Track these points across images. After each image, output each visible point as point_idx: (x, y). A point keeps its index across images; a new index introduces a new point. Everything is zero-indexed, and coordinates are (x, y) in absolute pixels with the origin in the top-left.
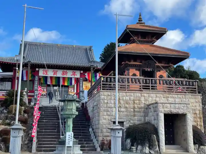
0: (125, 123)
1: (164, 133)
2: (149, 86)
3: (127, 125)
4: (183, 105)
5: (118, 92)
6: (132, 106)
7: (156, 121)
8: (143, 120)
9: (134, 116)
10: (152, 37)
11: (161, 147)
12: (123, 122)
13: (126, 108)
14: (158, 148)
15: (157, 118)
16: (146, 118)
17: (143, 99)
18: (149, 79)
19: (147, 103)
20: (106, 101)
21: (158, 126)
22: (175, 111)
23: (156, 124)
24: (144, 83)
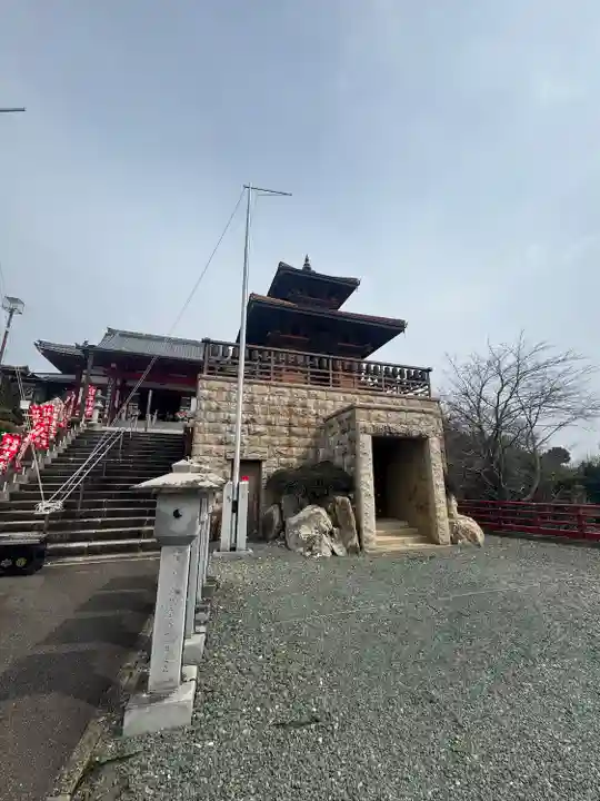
0: (264, 465)
1: (371, 491)
2: (328, 375)
3: (268, 469)
4: (419, 415)
5: (245, 383)
6: (284, 419)
7: (348, 459)
8: (311, 456)
9: (290, 445)
10: (331, 294)
11: (365, 534)
12: (258, 463)
13: (269, 424)
14: (356, 540)
15: (352, 450)
16: (321, 450)
17: (311, 403)
18: (328, 359)
19: (323, 414)
20: (214, 405)
21: (355, 471)
22: (401, 429)
23: (349, 466)
24: (314, 367)
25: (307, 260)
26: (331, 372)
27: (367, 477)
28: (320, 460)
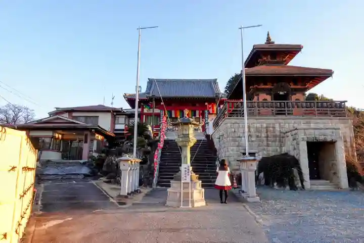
0: (257, 154)
2: (285, 111)
4: (331, 130)
6: (264, 135)
7: (296, 151)
8: (279, 150)
9: (268, 146)
10: (284, 56)
12: (254, 153)
13: (258, 136)
15: (297, 148)
16: (283, 148)
17: (277, 126)
19: (283, 130)
21: (299, 157)
22: (322, 138)
23: (297, 155)
24: (278, 108)
25: (268, 35)
26: (286, 109)
27: (304, 159)
28: (283, 153)
